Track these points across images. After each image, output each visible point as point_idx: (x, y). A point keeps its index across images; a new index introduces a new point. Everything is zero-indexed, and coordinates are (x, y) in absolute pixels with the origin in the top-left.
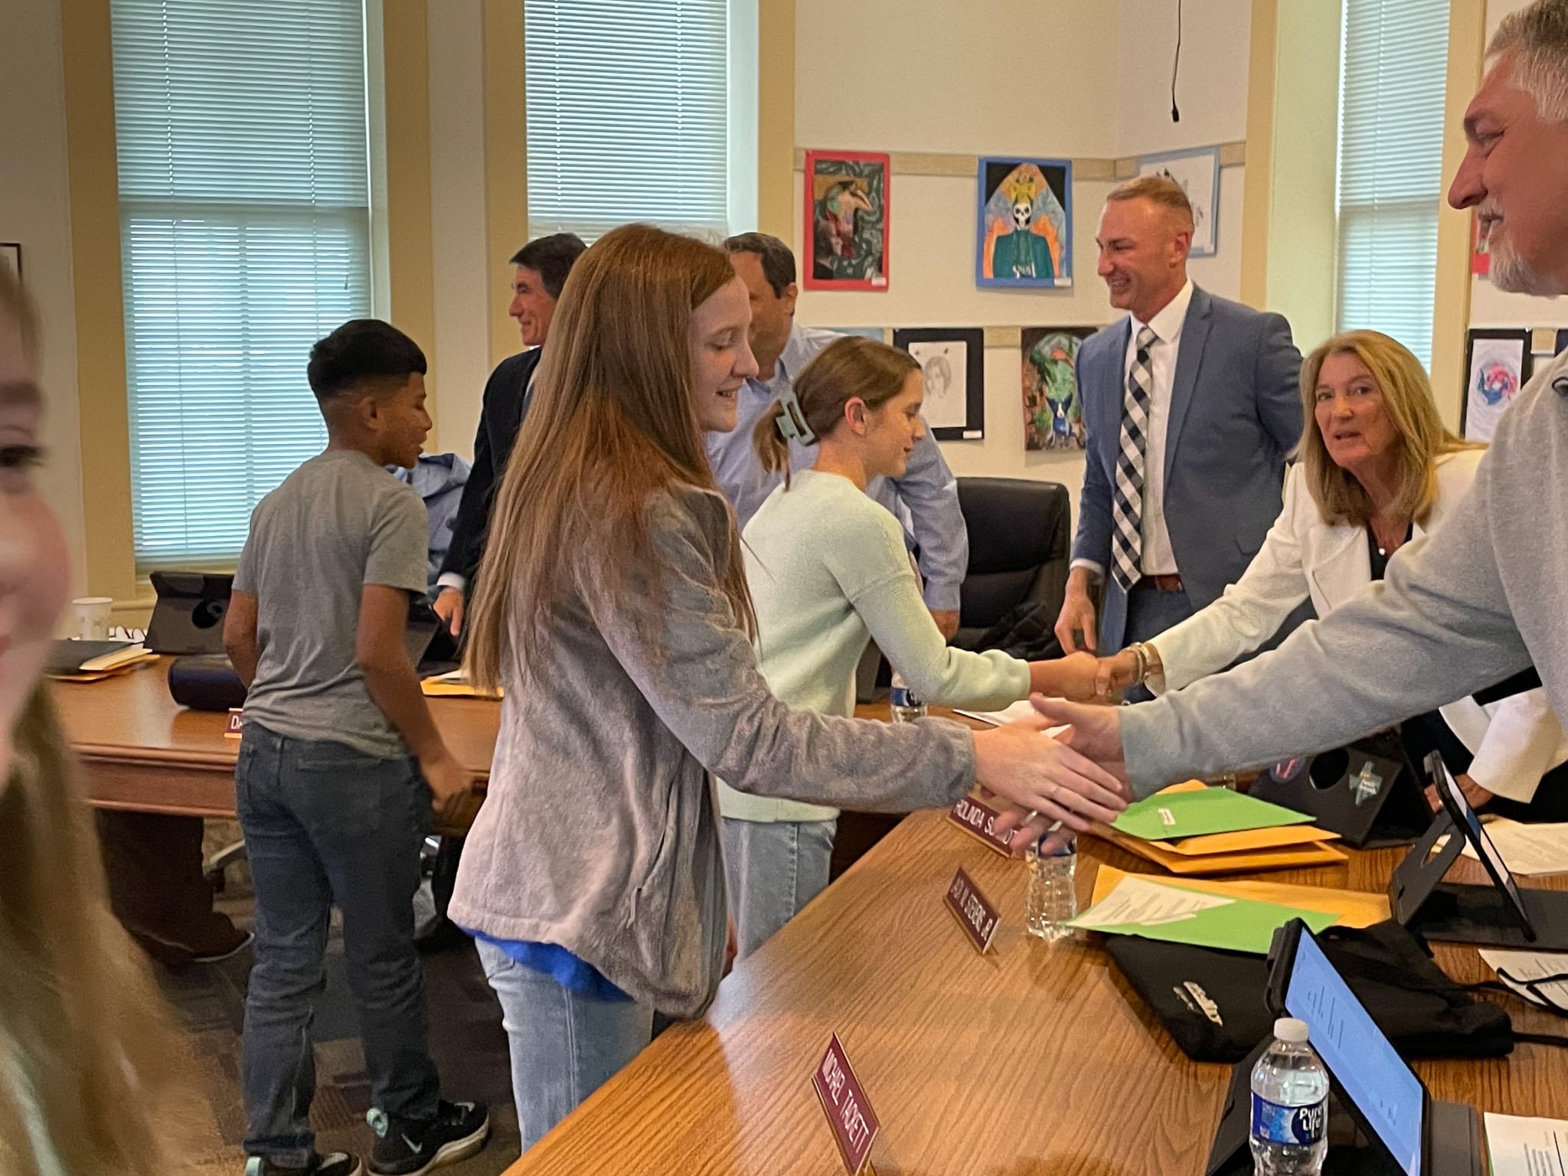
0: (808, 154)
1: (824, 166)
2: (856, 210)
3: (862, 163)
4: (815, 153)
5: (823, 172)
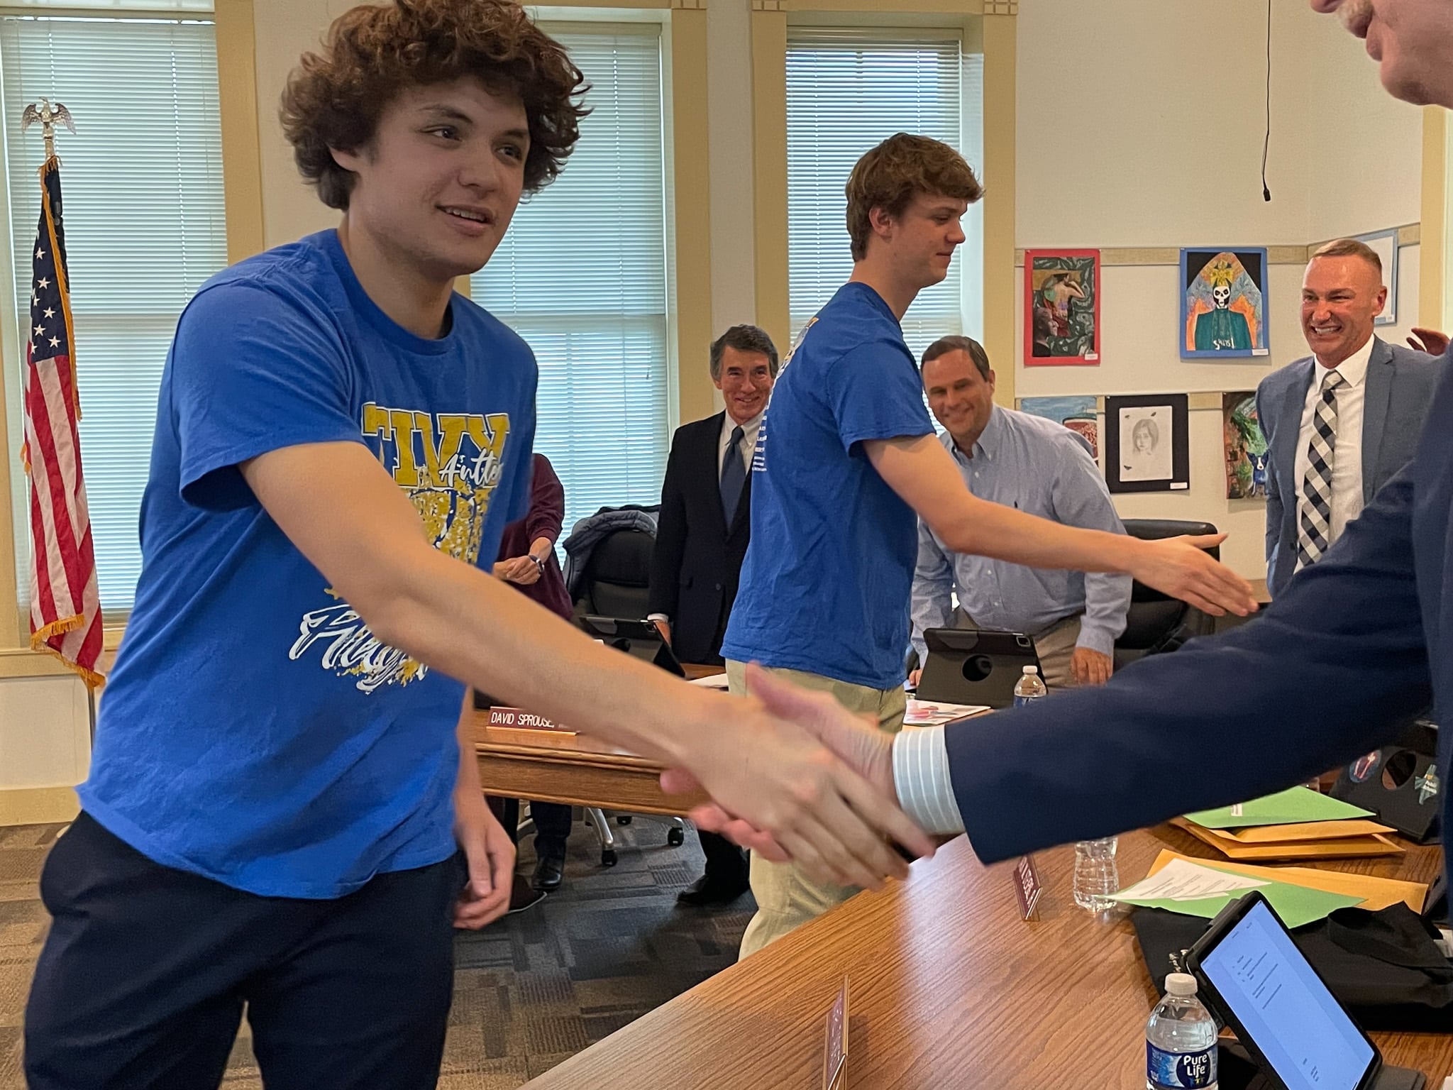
0: (1027, 253)
1: (1041, 262)
2: (1071, 297)
3: (1075, 259)
4: (1034, 251)
5: (1040, 267)
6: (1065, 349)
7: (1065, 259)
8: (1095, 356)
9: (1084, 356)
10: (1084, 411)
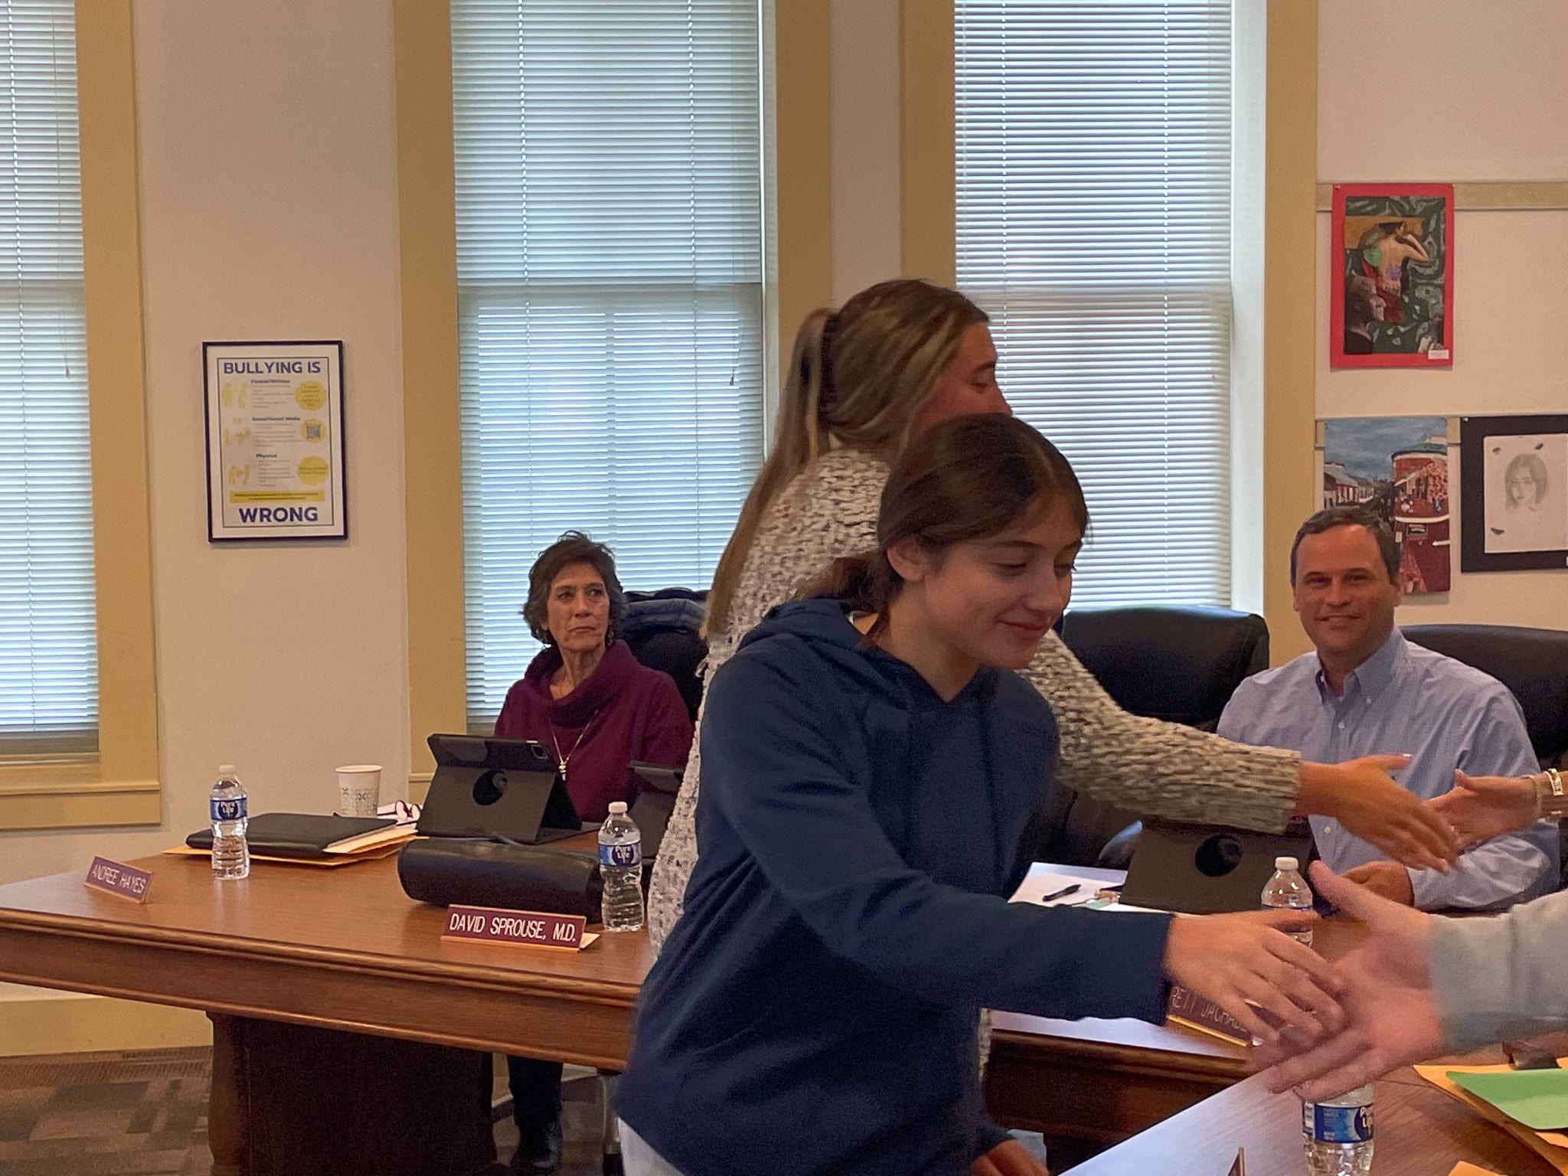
0: (1336, 190)
1: (1359, 204)
2: (1406, 260)
3: (1413, 198)
4: (1347, 186)
5: (1357, 212)
6: (1397, 341)
7: (1397, 198)
8: (1444, 354)
9: (1426, 353)
10: (1427, 441)
